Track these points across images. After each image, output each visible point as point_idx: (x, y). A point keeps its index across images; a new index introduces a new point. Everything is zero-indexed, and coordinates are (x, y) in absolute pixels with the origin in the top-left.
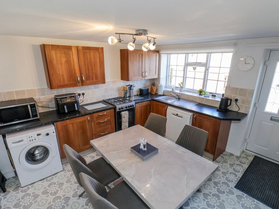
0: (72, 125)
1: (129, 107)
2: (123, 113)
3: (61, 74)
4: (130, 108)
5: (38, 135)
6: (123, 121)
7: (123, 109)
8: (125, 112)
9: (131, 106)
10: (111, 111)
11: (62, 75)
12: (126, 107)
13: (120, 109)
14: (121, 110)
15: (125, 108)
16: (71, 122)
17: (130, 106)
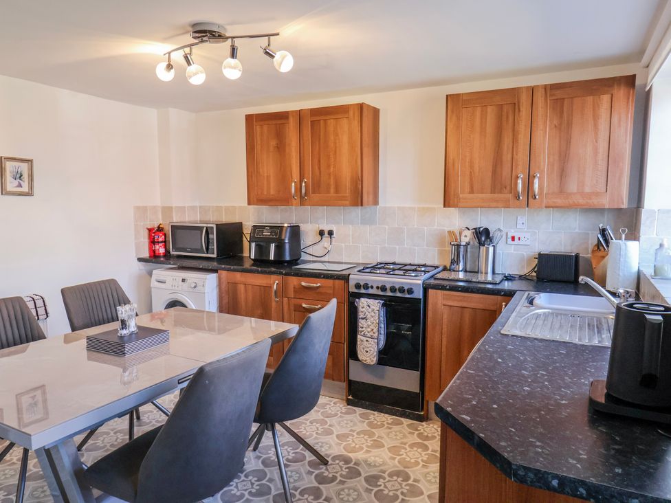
0: (245, 287)
1: (393, 289)
2: (363, 303)
3: (265, 175)
4: (399, 295)
5: (183, 280)
6: (360, 329)
7: (371, 291)
8: (371, 301)
9: (402, 290)
10: (334, 284)
11: (267, 176)
12: (383, 289)
13: (358, 286)
14: (363, 291)
15: (378, 288)
16: (243, 279)
17: (397, 287)
